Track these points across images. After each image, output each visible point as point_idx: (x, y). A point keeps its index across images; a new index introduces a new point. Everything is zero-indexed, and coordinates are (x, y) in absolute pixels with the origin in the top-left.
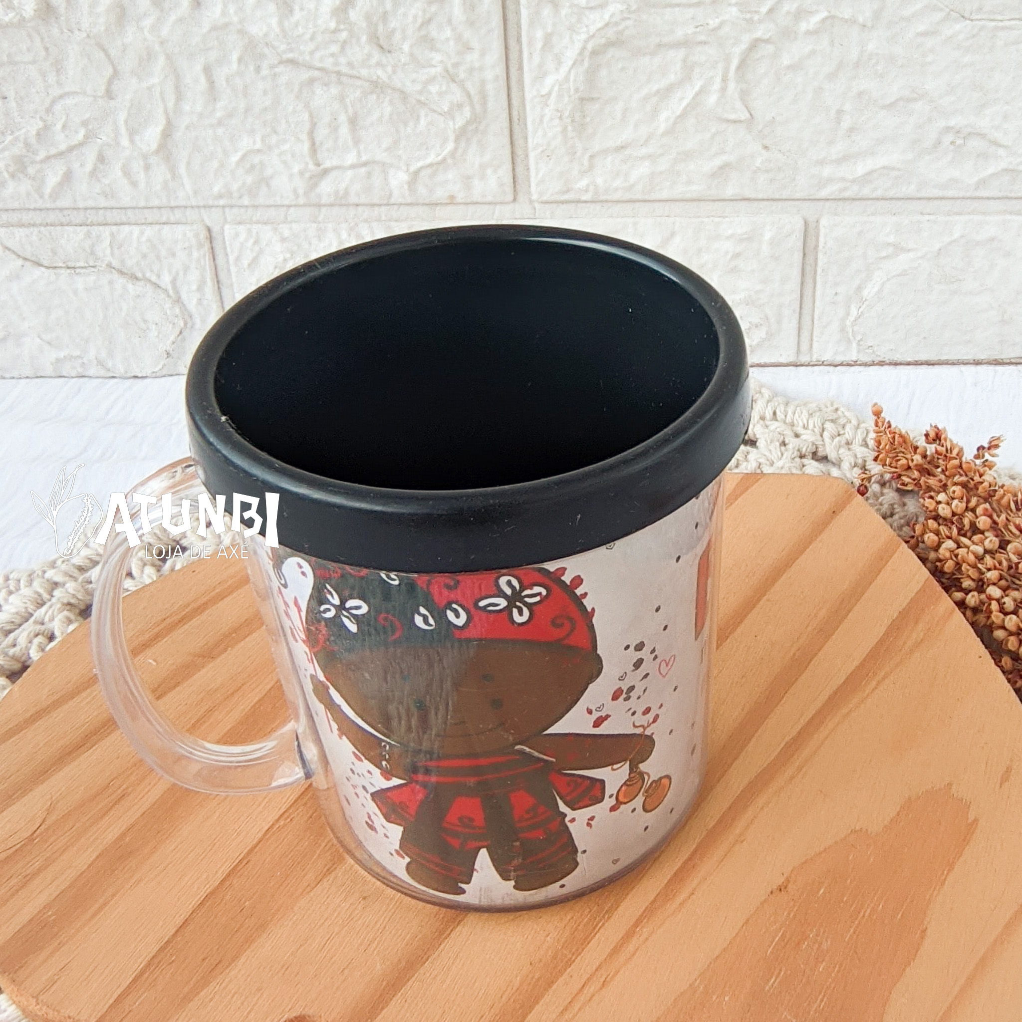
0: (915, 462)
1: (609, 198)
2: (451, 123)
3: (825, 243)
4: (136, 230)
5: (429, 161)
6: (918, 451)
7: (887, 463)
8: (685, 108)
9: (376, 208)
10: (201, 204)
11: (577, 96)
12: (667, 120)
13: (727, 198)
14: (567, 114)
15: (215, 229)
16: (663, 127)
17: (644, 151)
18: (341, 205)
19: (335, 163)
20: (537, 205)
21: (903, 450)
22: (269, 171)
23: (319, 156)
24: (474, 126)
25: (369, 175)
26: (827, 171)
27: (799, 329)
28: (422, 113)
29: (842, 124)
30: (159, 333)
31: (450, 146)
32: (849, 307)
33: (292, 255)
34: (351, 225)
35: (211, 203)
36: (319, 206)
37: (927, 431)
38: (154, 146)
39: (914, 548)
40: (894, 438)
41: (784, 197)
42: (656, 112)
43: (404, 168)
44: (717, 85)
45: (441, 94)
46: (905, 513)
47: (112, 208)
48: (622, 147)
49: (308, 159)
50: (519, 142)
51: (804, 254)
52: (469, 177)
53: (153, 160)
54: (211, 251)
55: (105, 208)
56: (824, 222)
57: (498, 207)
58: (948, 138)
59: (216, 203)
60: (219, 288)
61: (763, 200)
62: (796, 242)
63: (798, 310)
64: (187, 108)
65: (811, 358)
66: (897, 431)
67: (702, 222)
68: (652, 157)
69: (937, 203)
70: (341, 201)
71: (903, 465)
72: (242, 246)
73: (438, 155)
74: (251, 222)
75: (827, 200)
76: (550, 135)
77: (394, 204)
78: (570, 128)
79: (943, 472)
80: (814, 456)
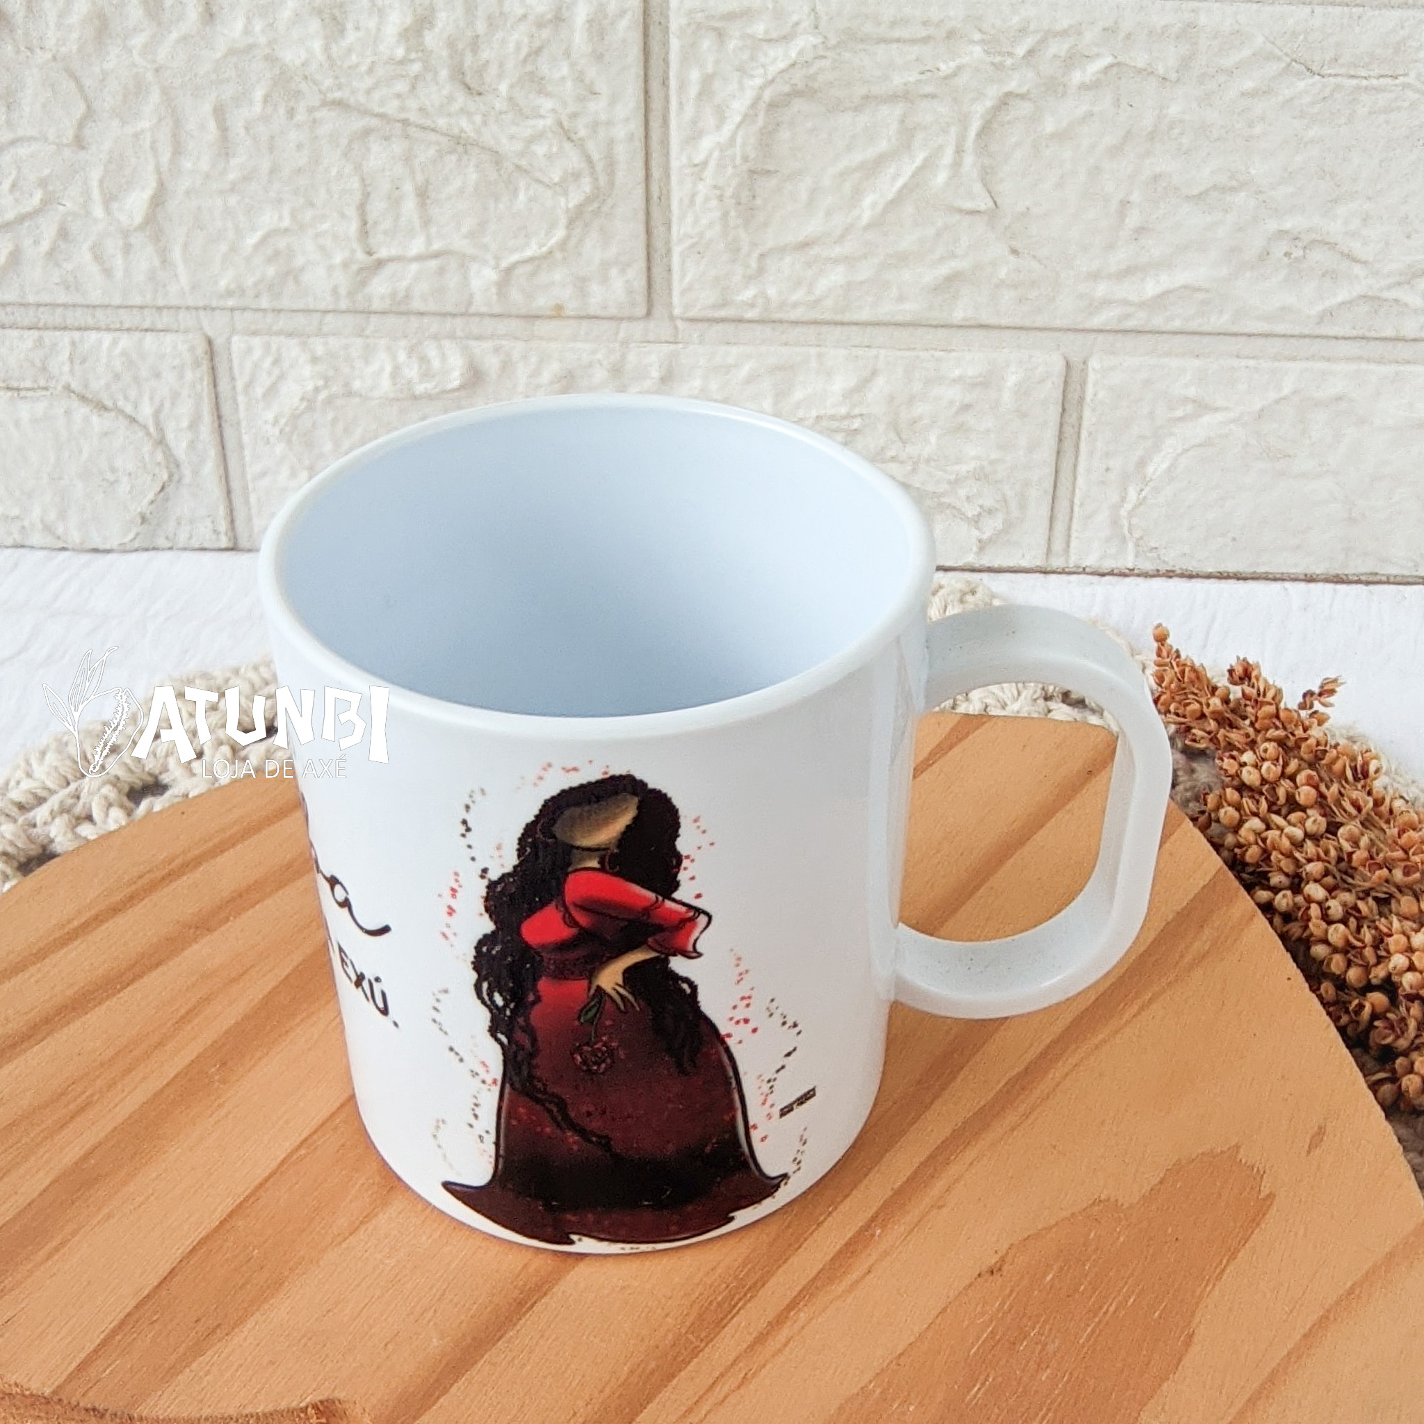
0: (1212, 709)
1: (784, 317)
2: (562, 200)
3: (1095, 395)
4: (107, 338)
5: (528, 253)
6: (1217, 693)
7: (1172, 708)
8: (901, 191)
9: (449, 319)
10: (201, 304)
11: (745, 167)
12: (873, 205)
13: (955, 322)
14: (729, 192)
15: (219, 342)
16: (866, 216)
17: (837, 251)
18: (399, 313)
19: (394, 252)
20: (679, 324)
21: (1196, 690)
22: (299, 261)
23: (373, 242)
24: (596, 205)
25: (441, 271)
26: (1102, 289)
27: (1052, 519)
28: (522, 184)
29: (1127, 220)
30: (132, 488)
31: (560, 233)
32: (1126, 488)
33: (326, 382)
34: (414, 341)
35: (214, 304)
36: (370, 313)
37: (1231, 666)
38: (138, 219)
39: (1204, 829)
40: (1183, 673)
41: (1037, 324)
42: (857, 194)
43: (492, 262)
44: (948, 157)
45: (549, 157)
46: (1193, 784)
47: (75, 306)
48: (805, 245)
49: (355, 245)
50: (659, 231)
51: (1064, 410)
52: (584, 280)
53: (137, 239)
54: (210, 371)
55: (65, 305)
56: (1095, 364)
57: (624, 325)
58: (1280, 248)
59: (222, 303)
60: (220, 426)
61: (1008, 328)
62: (1051, 390)
63: (1051, 491)
64: (187, 165)
65: (1067, 562)
66: (1188, 663)
67: (918, 357)
68: (849, 261)
69: (1261, 341)
70: (400, 308)
71: (1194, 711)
72: (256, 366)
73: (541, 246)
74: (270, 333)
75: (1101, 331)
76: (704, 221)
77: (475, 315)
78: (733, 213)
79: (1252, 724)
80: (1066, 697)
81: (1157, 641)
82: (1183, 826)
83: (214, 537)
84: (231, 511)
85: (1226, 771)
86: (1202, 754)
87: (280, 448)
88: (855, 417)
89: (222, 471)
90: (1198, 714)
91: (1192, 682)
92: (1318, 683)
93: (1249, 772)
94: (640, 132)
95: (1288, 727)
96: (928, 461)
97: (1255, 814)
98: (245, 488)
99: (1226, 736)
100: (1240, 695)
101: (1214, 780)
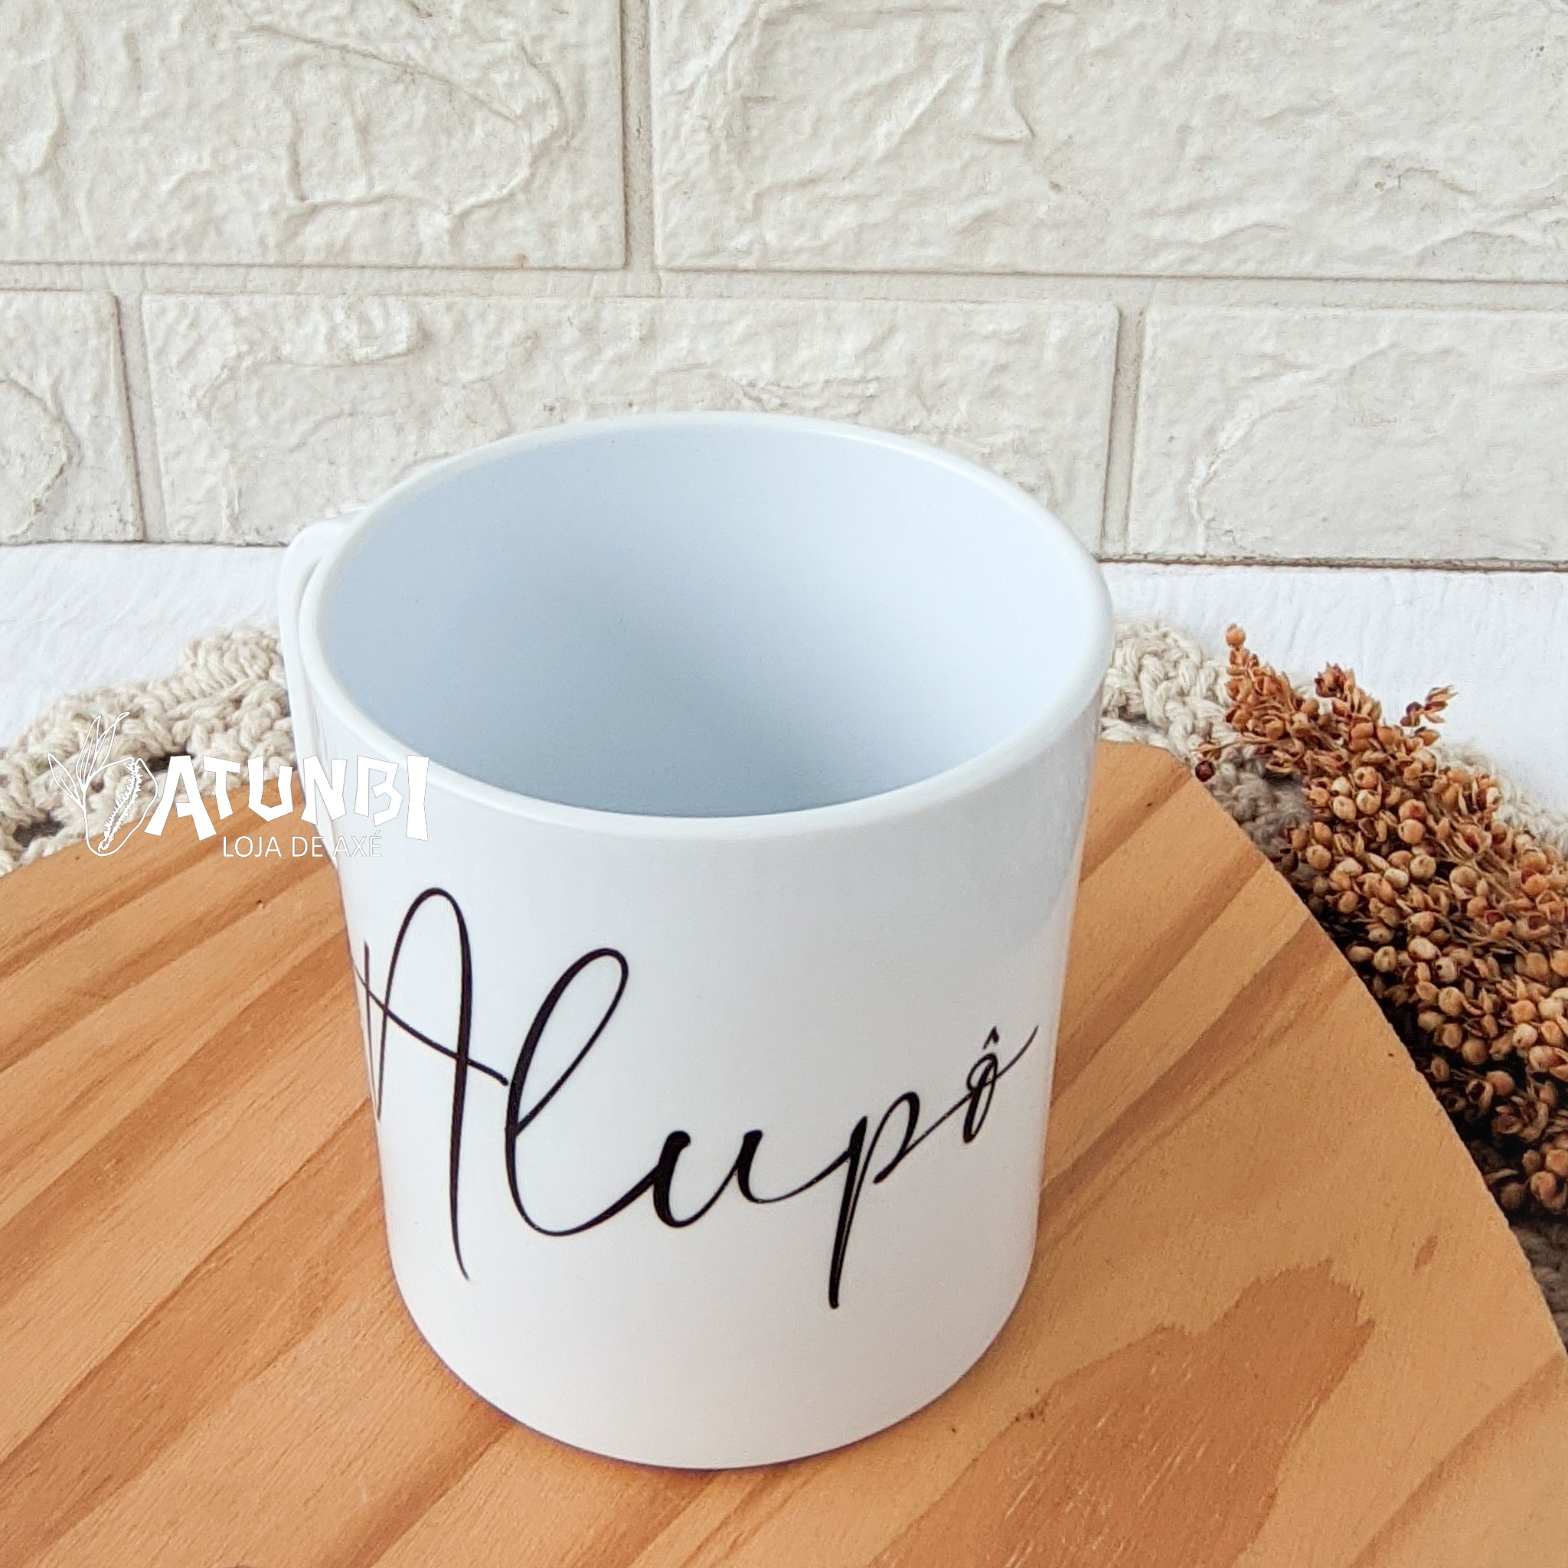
0: (1296, 726)
1: (787, 265)
2: (526, 136)
3: (1154, 351)
4: (2, 299)
5: (486, 196)
6: (1303, 707)
7: (1249, 726)
8: (919, 121)
9: (394, 274)
10: (107, 259)
11: (737, 94)
12: (889, 136)
13: (988, 270)
14: (719, 123)
15: (128, 302)
16: (881, 147)
17: (848, 188)
18: (337, 266)
19: (331, 196)
20: (662, 273)
21: (1277, 705)
22: (220, 209)
23: (306, 185)
24: (564, 139)
25: (386, 217)
26: (1159, 229)
27: (1106, 498)
28: (478, 117)
29: (1188, 149)
30: (26, 471)
31: (523, 172)
32: (1192, 463)
33: (251, 347)
34: (351, 300)
35: (123, 258)
36: (303, 266)
37: (1320, 675)
38: (37, 163)
40: (1261, 684)
41: (1084, 271)
42: (870, 121)
43: (445, 207)
44: (975, 79)
45: (511, 86)
46: (1277, 815)
48: (812, 181)
49: (286, 189)
50: (637, 167)
51: (1117, 370)
52: (551, 226)
53: (34, 185)
54: (117, 336)
56: (1153, 315)
57: (597, 277)
58: (1370, 178)
59: (131, 258)
60: (128, 398)
61: (1049, 275)
62: (1102, 347)
63: (1104, 466)
64: (93, 100)
65: (1125, 548)
66: (1268, 672)
67: (943, 310)
68: (860, 199)
69: (1350, 286)
70: (337, 261)
71: (1276, 729)
72: (171, 330)
73: (501, 187)
74: (185, 293)
75: (1160, 277)
76: (690, 157)
77: (424, 267)
78: (724, 147)
79: (1346, 744)
80: (1123, 712)
81: (1230, 644)
82: (1264, 866)
83: (120, 527)
84: (140, 494)
85: (1314, 801)
86: (1288, 778)
87: (197, 423)
88: (869, 381)
89: (130, 452)
90: (1280, 734)
91: (1271, 693)
92: (1426, 694)
93: (1342, 804)
94: (615, 57)
95: (1388, 747)
96: (958, 430)
97: (1351, 854)
98: (157, 470)
99: (1314, 760)
100: (1330, 708)
101: (1303, 811)
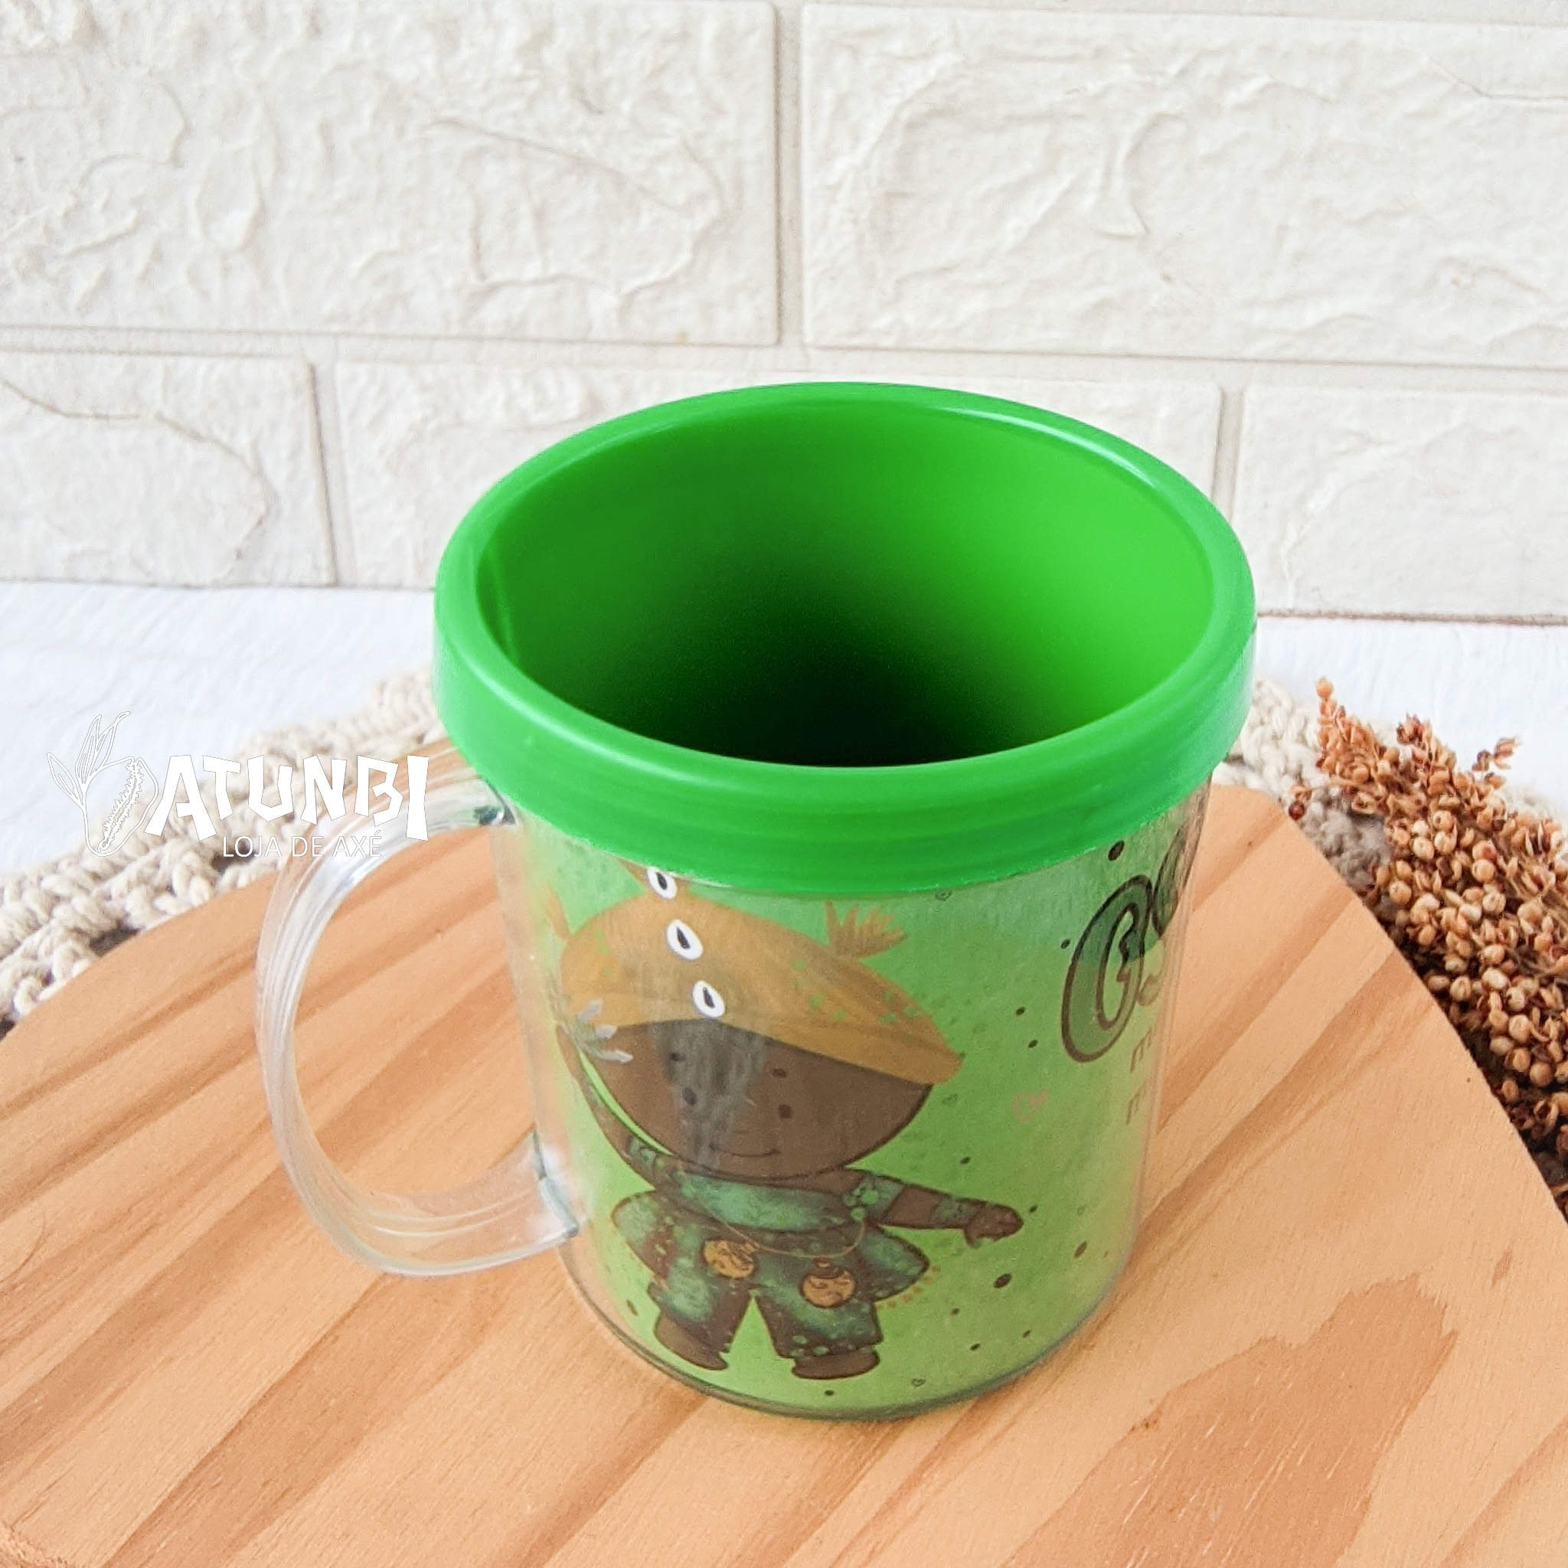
0: (1380, 771)
1: (923, 345)
2: (688, 223)
3: (1252, 427)
4: (203, 365)
5: (653, 276)
6: (1386, 755)
7: (1338, 769)
8: (1044, 215)
9: (567, 346)
10: (304, 328)
11: (881, 190)
12: (1017, 230)
13: (1104, 352)
14: (864, 216)
15: (322, 369)
16: (1009, 241)
17: (980, 276)
18: (514, 340)
19: (509, 275)
20: (811, 351)
21: (1362, 751)
22: (408, 285)
23: (487, 266)
24: (722, 229)
25: (559, 295)
26: (1259, 318)
28: (645, 206)
29: (1286, 246)
30: (227, 521)
31: (684, 258)
32: (1285, 526)
33: (436, 412)
34: (527, 370)
35: (317, 328)
36: (481, 339)
37: (1401, 725)
38: (238, 240)
39: (1373, 904)
40: (1349, 734)
41: (1190, 354)
42: (1000, 218)
43: (613, 287)
44: (1095, 180)
45: (675, 179)
46: (1360, 850)
47: (169, 331)
48: (945, 270)
49: (468, 268)
50: (789, 253)
51: (1219, 443)
52: (710, 306)
53: (236, 261)
54: (312, 399)
55: (160, 331)
56: (1251, 395)
57: (752, 353)
58: (1447, 276)
59: (325, 329)
60: (322, 455)
61: (1159, 357)
62: (1207, 423)
64: (291, 184)
66: (1355, 723)
67: (1064, 387)
68: (991, 286)
69: (1428, 372)
70: (514, 334)
71: (1361, 775)
72: (361, 394)
73: (665, 270)
74: (376, 359)
75: (1257, 361)
76: (837, 246)
77: (594, 341)
78: (868, 237)
79: (1424, 789)
81: (1321, 696)
82: (1352, 899)
83: (314, 573)
84: (332, 544)
85: (1396, 841)
87: (385, 481)
89: (323, 506)
90: (1366, 778)
91: (1358, 742)
92: (1494, 743)
93: (1421, 845)
94: (771, 154)
95: (1462, 793)
97: (1430, 891)
98: (349, 521)
99: (1395, 803)
100: (1410, 756)
101: (1385, 849)
